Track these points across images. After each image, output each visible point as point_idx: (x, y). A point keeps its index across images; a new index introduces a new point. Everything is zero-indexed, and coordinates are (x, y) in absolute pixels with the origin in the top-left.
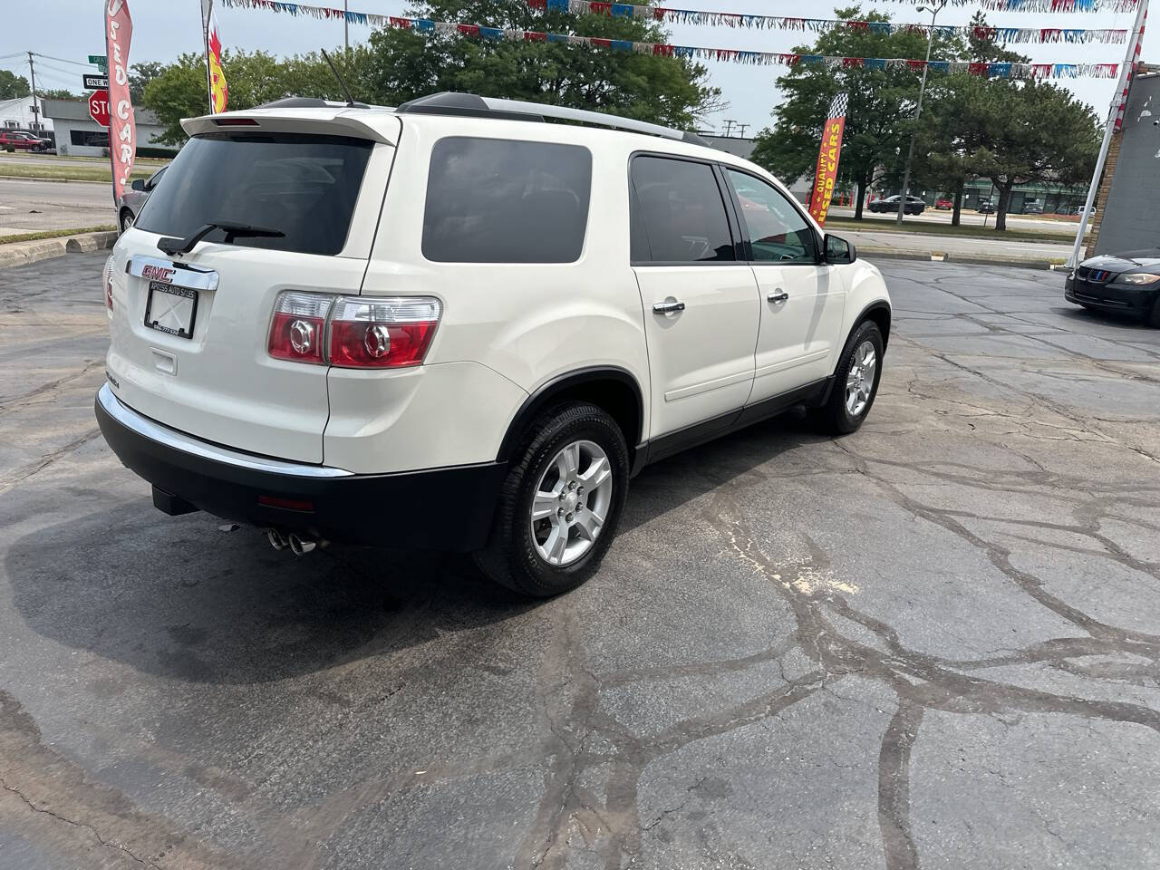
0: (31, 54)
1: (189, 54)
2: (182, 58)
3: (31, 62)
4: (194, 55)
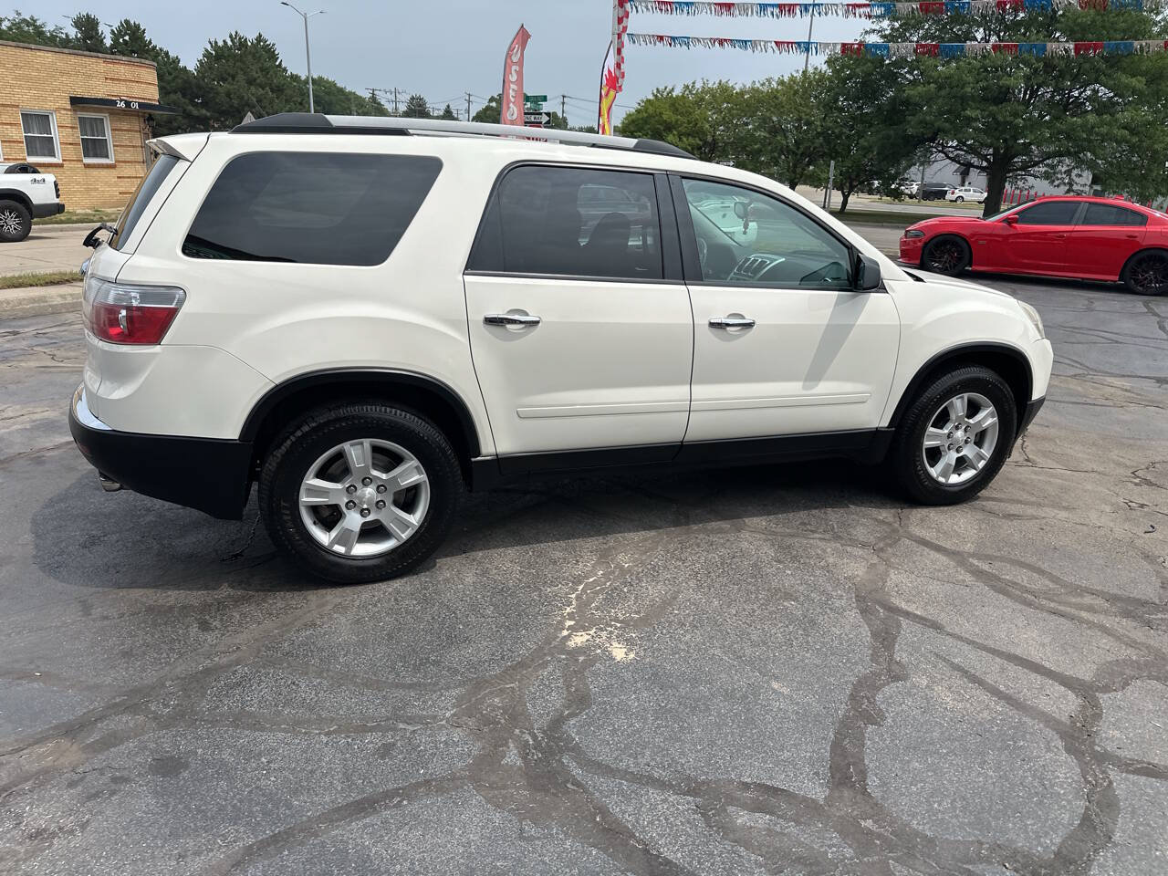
0: (564, 97)
1: (662, 88)
2: (655, 92)
3: (563, 103)
4: (666, 89)
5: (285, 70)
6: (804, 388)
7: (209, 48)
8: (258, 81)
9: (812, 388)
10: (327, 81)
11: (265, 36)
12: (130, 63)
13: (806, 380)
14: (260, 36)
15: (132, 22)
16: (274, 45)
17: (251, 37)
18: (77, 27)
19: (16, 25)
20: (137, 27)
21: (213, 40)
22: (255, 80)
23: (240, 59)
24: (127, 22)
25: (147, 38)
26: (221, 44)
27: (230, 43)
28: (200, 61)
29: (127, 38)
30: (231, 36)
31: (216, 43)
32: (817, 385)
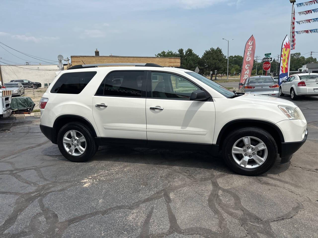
5: (223, 55)
6: (181, 128)
7: (205, 52)
8: (216, 59)
9: (185, 128)
10: (240, 56)
11: (219, 47)
12: (174, 58)
13: (182, 126)
14: (218, 47)
15: (190, 49)
16: (221, 49)
17: (215, 48)
18: (179, 52)
19: (168, 53)
20: (191, 50)
21: (206, 50)
22: (215, 58)
23: (212, 54)
24: (189, 49)
25: (193, 52)
26: (208, 51)
27: (210, 50)
28: (203, 56)
29: (189, 53)
30: (211, 49)
31: (207, 51)
32: (186, 128)
